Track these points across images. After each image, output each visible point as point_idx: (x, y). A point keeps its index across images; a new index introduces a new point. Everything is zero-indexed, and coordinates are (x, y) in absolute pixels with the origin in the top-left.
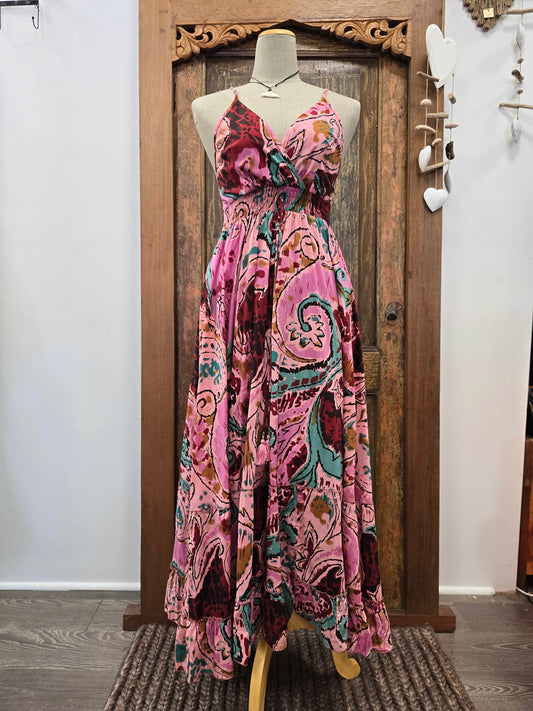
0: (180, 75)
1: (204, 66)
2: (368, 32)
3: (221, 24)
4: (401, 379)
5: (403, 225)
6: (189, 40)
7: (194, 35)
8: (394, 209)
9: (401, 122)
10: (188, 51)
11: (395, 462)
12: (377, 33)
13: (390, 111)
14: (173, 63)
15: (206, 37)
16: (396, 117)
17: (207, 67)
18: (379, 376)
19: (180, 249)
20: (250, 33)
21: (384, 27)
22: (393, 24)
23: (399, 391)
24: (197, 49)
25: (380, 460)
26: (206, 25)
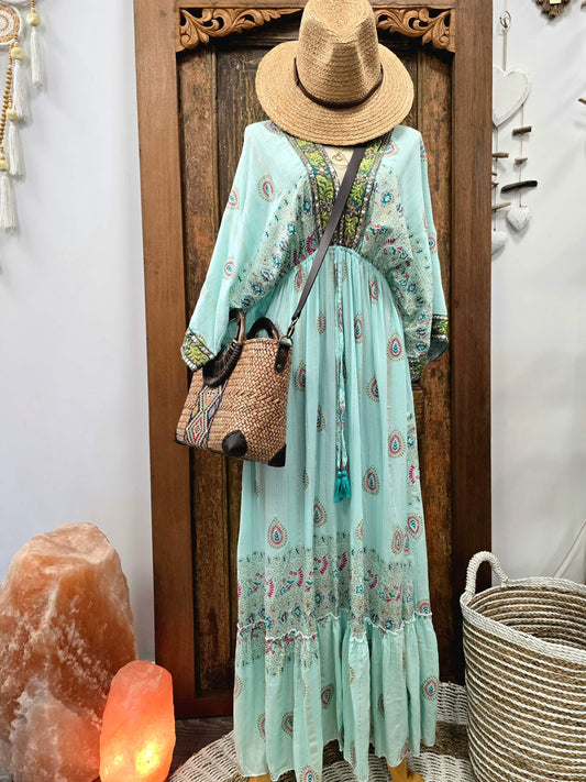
0: (185, 67)
1: (213, 56)
2: (406, 22)
3: (234, 8)
4: (448, 421)
5: (448, 246)
6: (196, 26)
7: (201, 20)
9: (444, 126)
10: (195, 38)
11: (442, 513)
12: (416, 23)
13: (432, 114)
14: (177, 53)
15: (215, 23)
16: (438, 121)
17: (217, 57)
18: (423, 418)
19: (190, 276)
20: (268, 19)
21: (424, 16)
22: (434, 13)
23: (446, 434)
24: (205, 38)
26: (215, 8)
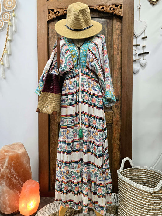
0: (50, 25)
2: (109, 9)
3: (62, 8)
4: (120, 120)
5: (121, 71)
6: (52, 14)
7: (54, 12)
8: (118, 66)
9: (120, 37)
10: (52, 17)
11: (118, 147)
12: (112, 9)
13: (117, 34)
14: (47, 21)
15: (57, 13)
16: (118, 36)
18: (113, 119)
21: (114, 7)
22: (117, 6)
23: (119, 124)
24: (55, 17)
25: (113, 146)
26: (57, 9)
